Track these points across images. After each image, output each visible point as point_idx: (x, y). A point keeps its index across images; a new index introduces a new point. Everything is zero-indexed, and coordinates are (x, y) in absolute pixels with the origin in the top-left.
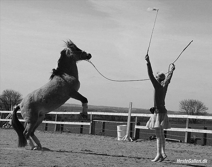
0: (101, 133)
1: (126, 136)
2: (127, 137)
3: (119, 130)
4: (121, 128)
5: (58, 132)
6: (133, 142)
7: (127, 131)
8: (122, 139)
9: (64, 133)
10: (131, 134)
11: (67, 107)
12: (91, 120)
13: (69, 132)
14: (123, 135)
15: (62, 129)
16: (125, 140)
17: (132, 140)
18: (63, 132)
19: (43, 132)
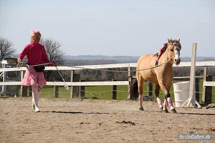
0: (147, 97)
1: (190, 99)
2: (191, 102)
3: (177, 89)
4: (180, 87)
5: (76, 99)
6: (201, 108)
7: (190, 91)
8: (183, 105)
9: (87, 100)
10: (197, 97)
11: (89, 61)
12: (130, 77)
13: (95, 98)
14: (183, 97)
15: (83, 94)
16: (187, 106)
17: (199, 106)
18: (85, 98)
19: (52, 100)
